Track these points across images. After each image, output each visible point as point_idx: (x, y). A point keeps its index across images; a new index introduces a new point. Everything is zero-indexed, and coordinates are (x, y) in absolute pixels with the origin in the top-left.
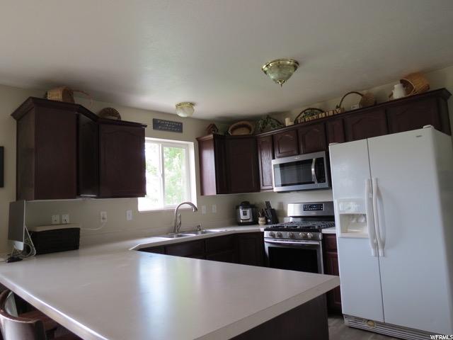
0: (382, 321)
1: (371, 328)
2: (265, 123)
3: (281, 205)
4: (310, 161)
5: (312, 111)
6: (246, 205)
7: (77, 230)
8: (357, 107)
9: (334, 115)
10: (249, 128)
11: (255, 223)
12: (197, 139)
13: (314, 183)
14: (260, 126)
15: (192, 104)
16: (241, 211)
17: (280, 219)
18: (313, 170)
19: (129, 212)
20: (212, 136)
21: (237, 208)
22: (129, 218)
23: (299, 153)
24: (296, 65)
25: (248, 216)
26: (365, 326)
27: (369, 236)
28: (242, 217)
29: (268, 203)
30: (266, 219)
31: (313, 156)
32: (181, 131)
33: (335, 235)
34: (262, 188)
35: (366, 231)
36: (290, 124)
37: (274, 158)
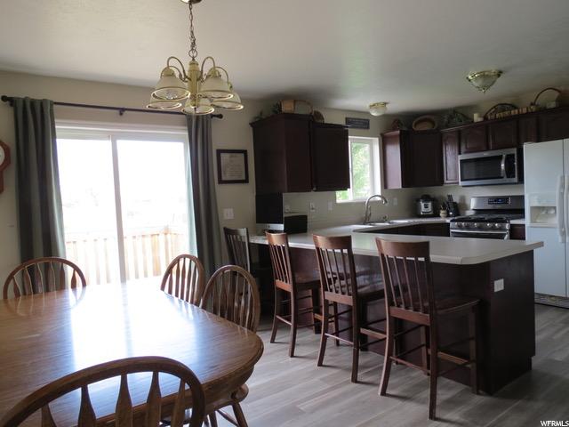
0: (564, 296)
1: (553, 303)
2: (451, 117)
3: (463, 198)
4: (500, 158)
5: (503, 107)
6: (427, 198)
7: (306, 217)
8: (553, 105)
9: (527, 113)
10: (433, 123)
11: (436, 215)
12: (382, 135)
13: (502, 178)
14: (446, 120)
15: (385, 104)
16: (422, 204)
17: (461, 212)
18: (503, 165)
19: (330, 204)
20: (398, 132)
21: (418, 200)
22: (331, 209)
23: (488, 149)
24: (499, 74)
25: (430, 209)
26: (548, 301)
27: (558, 226)
28: (423, 209)
29: (450, 197)
30: (448, 212)
31: (504, 153)
32: (368, 128)
33: (524, 225)
34: (445, 181)
35: (555, 221)
36: (480, 120)
37: (460, 153)
